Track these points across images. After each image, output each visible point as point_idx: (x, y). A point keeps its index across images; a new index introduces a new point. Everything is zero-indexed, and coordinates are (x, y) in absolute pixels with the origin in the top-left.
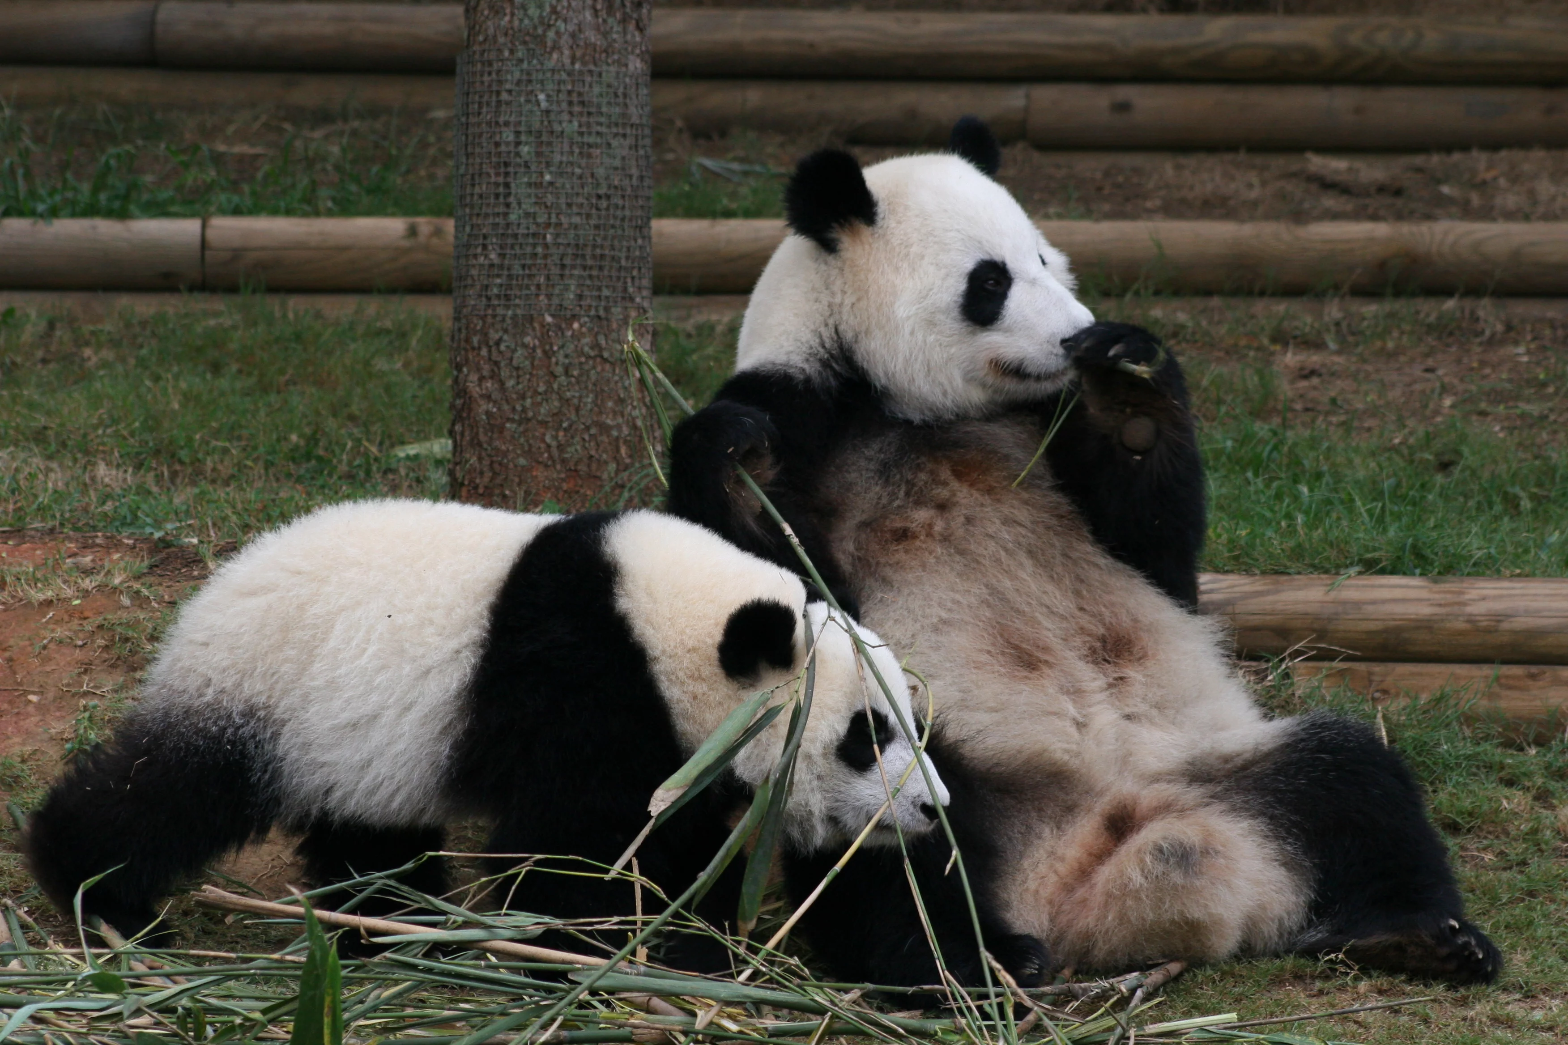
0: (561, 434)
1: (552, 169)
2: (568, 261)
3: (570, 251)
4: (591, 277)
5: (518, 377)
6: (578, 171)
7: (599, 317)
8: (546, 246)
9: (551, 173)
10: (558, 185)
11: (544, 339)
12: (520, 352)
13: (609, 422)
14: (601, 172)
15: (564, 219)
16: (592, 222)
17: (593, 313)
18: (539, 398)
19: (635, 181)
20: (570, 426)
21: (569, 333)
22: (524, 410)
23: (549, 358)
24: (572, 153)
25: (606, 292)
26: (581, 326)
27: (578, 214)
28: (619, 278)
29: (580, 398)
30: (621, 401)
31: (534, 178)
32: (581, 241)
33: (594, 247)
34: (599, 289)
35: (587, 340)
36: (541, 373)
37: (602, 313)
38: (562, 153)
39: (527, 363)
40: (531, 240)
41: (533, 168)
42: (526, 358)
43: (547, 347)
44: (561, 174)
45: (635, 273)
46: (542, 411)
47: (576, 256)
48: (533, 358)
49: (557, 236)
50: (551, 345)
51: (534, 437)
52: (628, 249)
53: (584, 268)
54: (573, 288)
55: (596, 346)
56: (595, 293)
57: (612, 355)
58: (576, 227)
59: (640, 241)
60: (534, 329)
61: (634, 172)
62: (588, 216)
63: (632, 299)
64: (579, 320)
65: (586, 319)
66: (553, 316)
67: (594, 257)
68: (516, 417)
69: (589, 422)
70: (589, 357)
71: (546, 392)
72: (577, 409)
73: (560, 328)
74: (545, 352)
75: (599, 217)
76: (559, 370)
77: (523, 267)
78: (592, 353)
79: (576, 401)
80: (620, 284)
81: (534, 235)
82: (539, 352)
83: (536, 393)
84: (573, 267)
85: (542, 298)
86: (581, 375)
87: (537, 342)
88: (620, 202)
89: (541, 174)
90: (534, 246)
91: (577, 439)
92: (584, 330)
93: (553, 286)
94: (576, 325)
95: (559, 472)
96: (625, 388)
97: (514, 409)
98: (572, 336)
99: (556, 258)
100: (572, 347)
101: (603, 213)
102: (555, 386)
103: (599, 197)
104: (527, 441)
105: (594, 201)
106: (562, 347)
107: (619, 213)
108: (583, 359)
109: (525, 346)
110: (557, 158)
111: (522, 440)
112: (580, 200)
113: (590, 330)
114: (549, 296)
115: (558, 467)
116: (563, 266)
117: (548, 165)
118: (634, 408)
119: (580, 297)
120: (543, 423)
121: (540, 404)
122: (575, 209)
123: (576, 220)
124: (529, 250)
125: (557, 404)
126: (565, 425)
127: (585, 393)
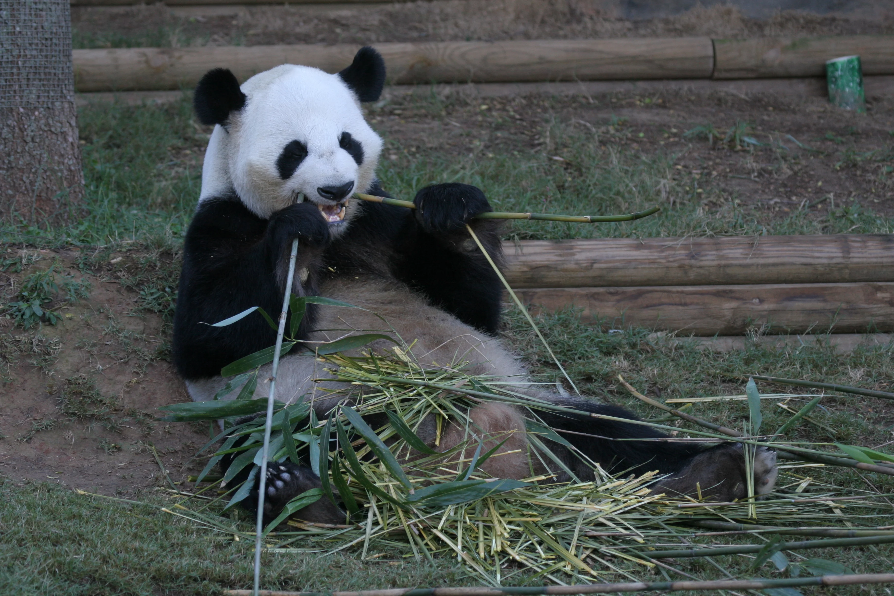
0: (31, 175)
1: (20, 24)
2: (31, 76)
3: (32, 71)
4: (44, 85)
5: (5, 143)
6: (34, 25)
7: (48, 108)
8: (19, 68)
9: (20, 26)
10: (24, 33)
11: (20, 120)
12: (6, 129)
13: (56, 168)
14: (46, 24)
15: (28, 52)
16: (44, 53)
17: (45, 106)
18: (18, 156)
19: (64, 30)
20: (36, 171)
21: (33, 118)
22: (10, 162)
23: (23, 132)
24: (31, 14)
25: (52, 94)
26: (40, 113)
27: (36, 49)
28: (58, 86)
29: (41, 154)
30: (62, 156)
31: (10, 29)
32: (38, 65)
33: (46, 68)
34: (48, 92)
35: (43, 121)
36: (18, 141)
37: (50, 105)
38: (25, 14)
39: (10, 135)
40: (10, 65)
41: (10, 23)
42: (9, 133)
43: (22, 126)
44: (25, 27)
45: (67, 82)
46: (20, 163)
47: (35, 73)
48: (14, 133)
49: (25, 62)
50: (24, 125)
51: (16, 178)
52: (63, 68)
53: (40, 80)
54: (34, 92)
55: (47, 124)
56: (46, 94)
57: (56, 129)
58: (34, 57)
59: (68, 64)
60: (13, 116)
61: (63, 24)
62: (41, 50)
63: (65, 97)
64: (38, 110)
65: (42, 109)
66: (23, 108)
67: (45, 74)
68: (5, 167)
69: (46, 168)
70: (44, 131)
71: (22, 152)
72: (40, 162)
73: (28, 115)
74: (20, 129)
75: (47, 51)
76: (29, 139)
77: (6, 80)
78: (46, 129)
79: (38, 157)
80: (59, 89)
81: (11, 62)
82: (17, 130)
83: (16, 152)
84: (34, 80)
85: (17, 98)
86: (41, 141)
87: (15, 124)
88: (57, 42)
89: (14, 27)
90: (12, 68)
91: (40, 178)
92: (41, 115)
93: (23, 91)
94: (37, 113)
95: (31, 197)
96: (64, 149)
97: (4, 163)
98: (35, 119)
99: (24, 75)
100: (35, 125)
101: (49, 48)
102: (27, 148)
103: (46, 39)
104: (12, 180)
105: (44, 42)
106: (30, 126)
107: (57, 48)
108: (41, 132)
109: (8, 126)
110: (23, 17)
111: (9, 180)
112: (36, 41)
113: (44, 116)
114: (21, 97)
115: (31, 194)
116: (28, 79)
117: (18, 22)
118: (70, 159)
119: (39, 97)
120: (22, 170)
121: (19, 159)
122: (34, 47)
123: (34, 53)
124: (9, 71)
125: (28, 158)
126: (33, 170)
127: (43, 151)
